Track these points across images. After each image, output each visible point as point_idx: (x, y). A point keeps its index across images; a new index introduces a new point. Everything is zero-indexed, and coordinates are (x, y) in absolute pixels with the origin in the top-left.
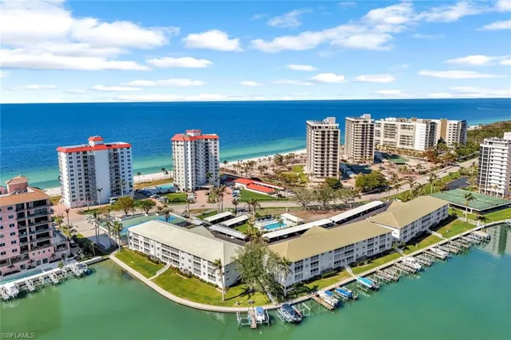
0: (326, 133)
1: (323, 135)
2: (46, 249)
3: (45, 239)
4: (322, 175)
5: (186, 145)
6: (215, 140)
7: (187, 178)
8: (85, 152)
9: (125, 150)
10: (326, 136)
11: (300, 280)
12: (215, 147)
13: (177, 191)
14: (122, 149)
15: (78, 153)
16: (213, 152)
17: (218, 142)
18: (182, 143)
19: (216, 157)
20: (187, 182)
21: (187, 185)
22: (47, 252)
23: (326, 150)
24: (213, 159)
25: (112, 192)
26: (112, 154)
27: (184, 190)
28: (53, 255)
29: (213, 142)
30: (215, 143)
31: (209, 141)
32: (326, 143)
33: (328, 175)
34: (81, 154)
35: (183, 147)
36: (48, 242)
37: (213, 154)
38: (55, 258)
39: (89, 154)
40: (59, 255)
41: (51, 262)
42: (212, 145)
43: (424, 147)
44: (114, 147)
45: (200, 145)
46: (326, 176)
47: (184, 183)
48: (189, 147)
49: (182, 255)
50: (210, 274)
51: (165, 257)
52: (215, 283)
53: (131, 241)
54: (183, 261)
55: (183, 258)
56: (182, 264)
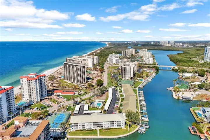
0: (81, 67)
9: (11, 90)
13: (34, 103)
16: (44, 82)
18: (35, 81)
20: (37, 98)
24: (44, 85)
31: (42, 77)
35: (35, 83)
43: (92, 66)
48: (38, 82)
49: (105, 123)
50: (118, 125)
51: (95, 127)
52: (121, 127)
53: (73, 127)
54: (105, 125)
55: (105, 124)
56: (105, 126)
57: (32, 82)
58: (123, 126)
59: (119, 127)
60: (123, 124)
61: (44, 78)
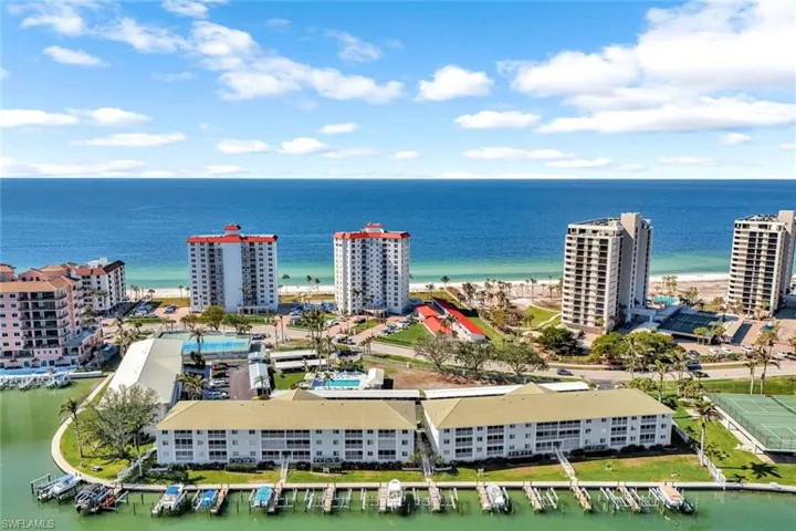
0: (586, 242)
1: (581, 246)
2: (53, 350)
3: (53, 338)
4: (576, 321)
5: (345, 245)
6: (396, 240)
7: (346, 294)
8: (211, 244)
9: (265, 245)
10: (586, 248)
11: (183, 461)
12: (396, 251)
14: (261, 243)
15: (202, 244)
16: (392, 259)
17: (400, 245)
19: (396, 268)
20: (345, 300)
21: (345, 304)
22: (55, 353)
23: (584, 273)
24: (393, 271)
25: (246, 300)
26: (248, 249)
28: (60, 358)
29: (392, 244)
30: (396, 246)
32: (585, 261)
33: (586, 322)
34: (206, 246)
36: (57, 342)
37: (392, 262)
38: (62, 362)
39: (216, 246)
40: (68, 359)
41: (57, 366)
42: (391, 247)
44: (251, 240)
45: (374, 247)
46: (582, 323)
47: (343, 302)
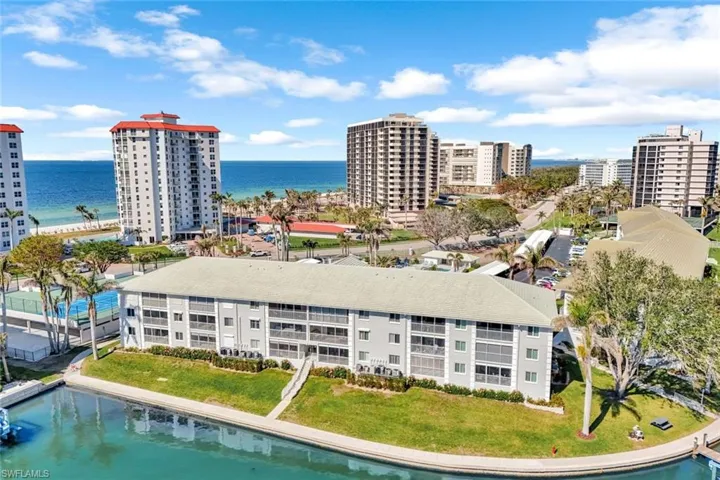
0: (408, 132)
1: (403, 136)
4: (402, 208)
5: (154, 140)
6: (212, 135)
7: (158, 213)
10: (408, 138)
12: (212, 150)
13: (137, 243)
16: (207, 161)
18: (146, 134)
19: (213, 173)
20: (159, 222)
21: (159, 229)
24: (208, 175)
27: (152, 240)
29: (206, 140)
31: (197, 137)
32: (408, 150)
33: (411, 208)
35: (147, 144)
37: (208, 165)
42: (204, 145)
43: (490, 180)
45: (181, 145)
47: (153, 225)
48: (162, 143)
49: (364, 324)
50: (487, 364)
51: (283, 347)
52: (510, 389)
53: (132, 322)
54: (363, 345)
55: (365, 335)
56: (362, 355)
57: (134, 139)
58: (529, 376)
59: (497, 388)
60: (531, 364)
61: (211, 142)
